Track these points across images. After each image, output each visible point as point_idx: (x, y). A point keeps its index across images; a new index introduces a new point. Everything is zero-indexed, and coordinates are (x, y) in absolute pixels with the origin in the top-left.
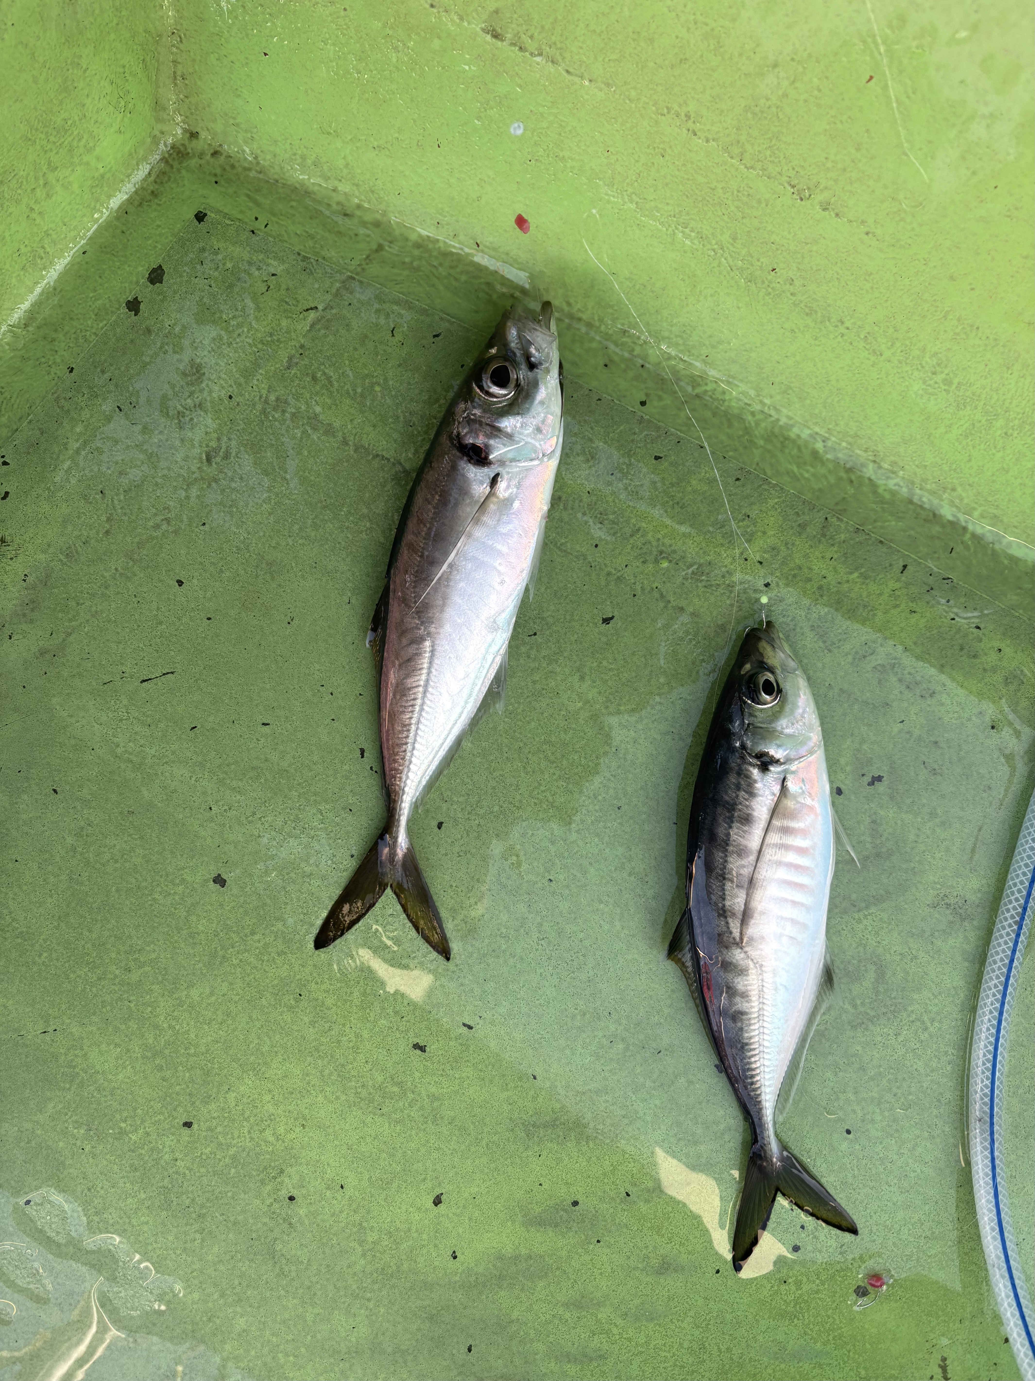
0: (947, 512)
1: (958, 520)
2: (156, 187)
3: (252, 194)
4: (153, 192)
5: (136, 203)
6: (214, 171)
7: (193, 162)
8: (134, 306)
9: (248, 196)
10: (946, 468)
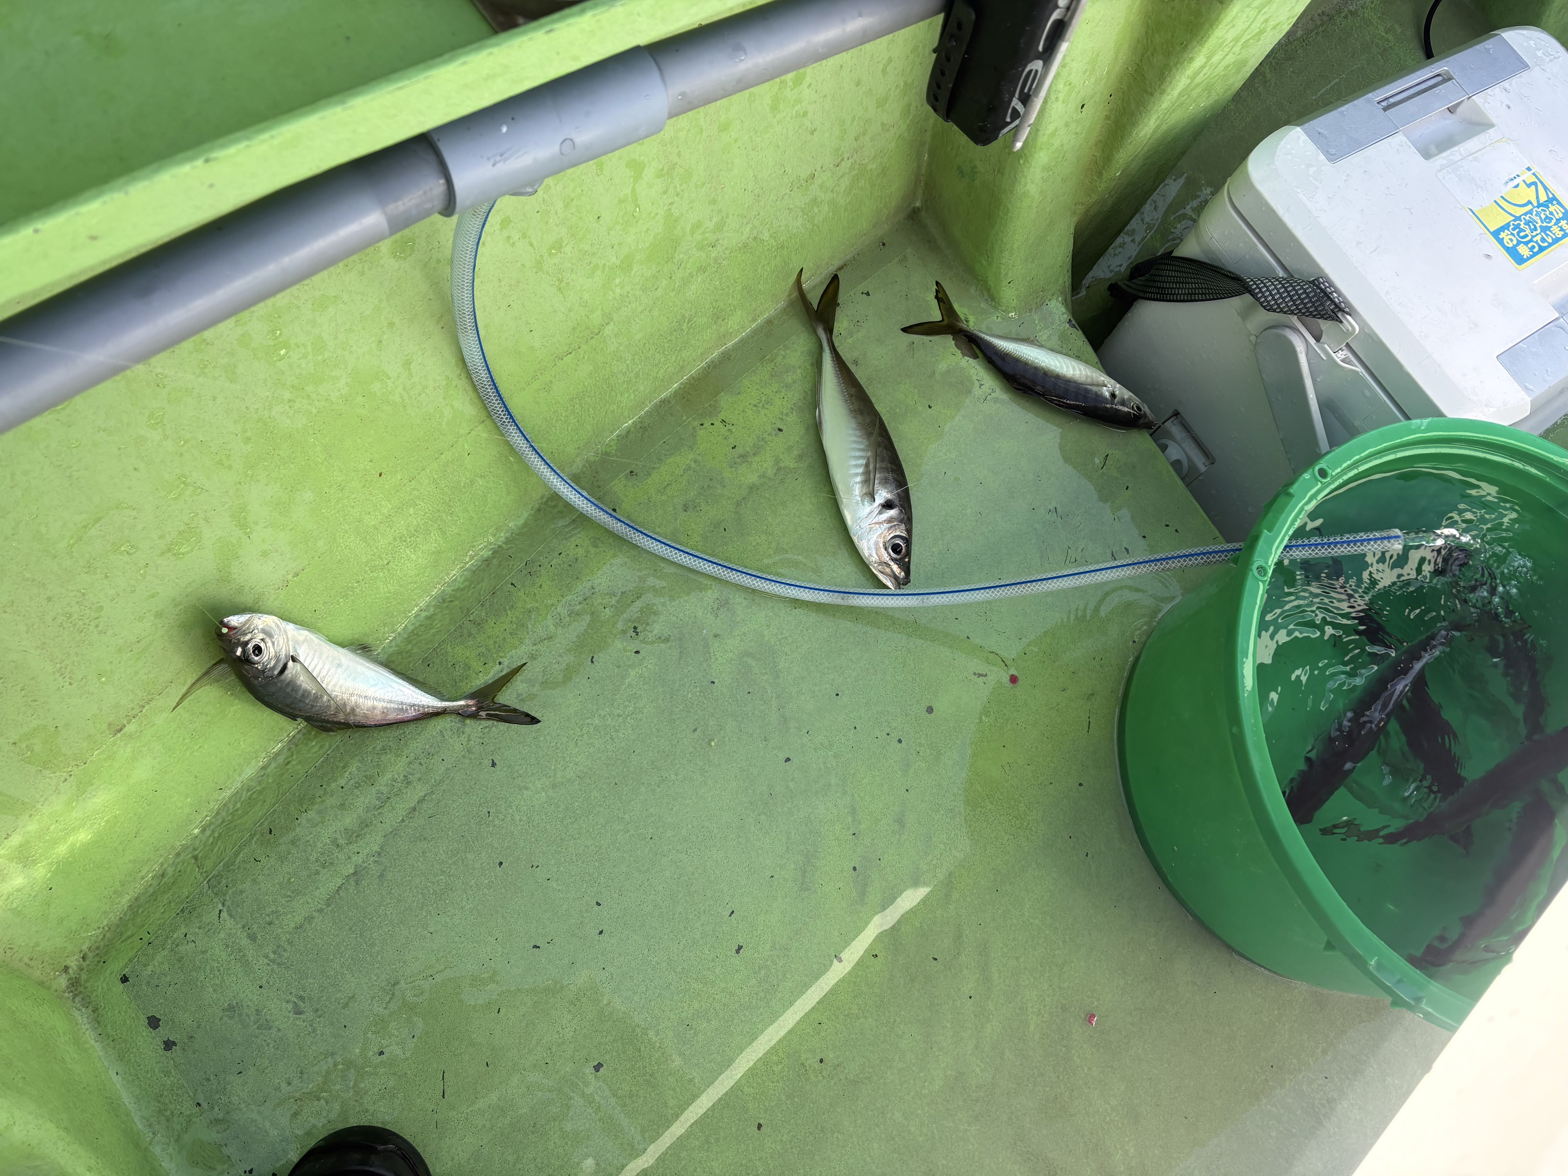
0: (486, 554)
1: (493, 549)
2: (91, 1007)
3: (123, 939)
4: (93, 1011)
5: (97, 1025)
6: (95, 963)
7: (84, 976)
8: (169, 1045)
9: (123, 942)
10: (460, 548)
